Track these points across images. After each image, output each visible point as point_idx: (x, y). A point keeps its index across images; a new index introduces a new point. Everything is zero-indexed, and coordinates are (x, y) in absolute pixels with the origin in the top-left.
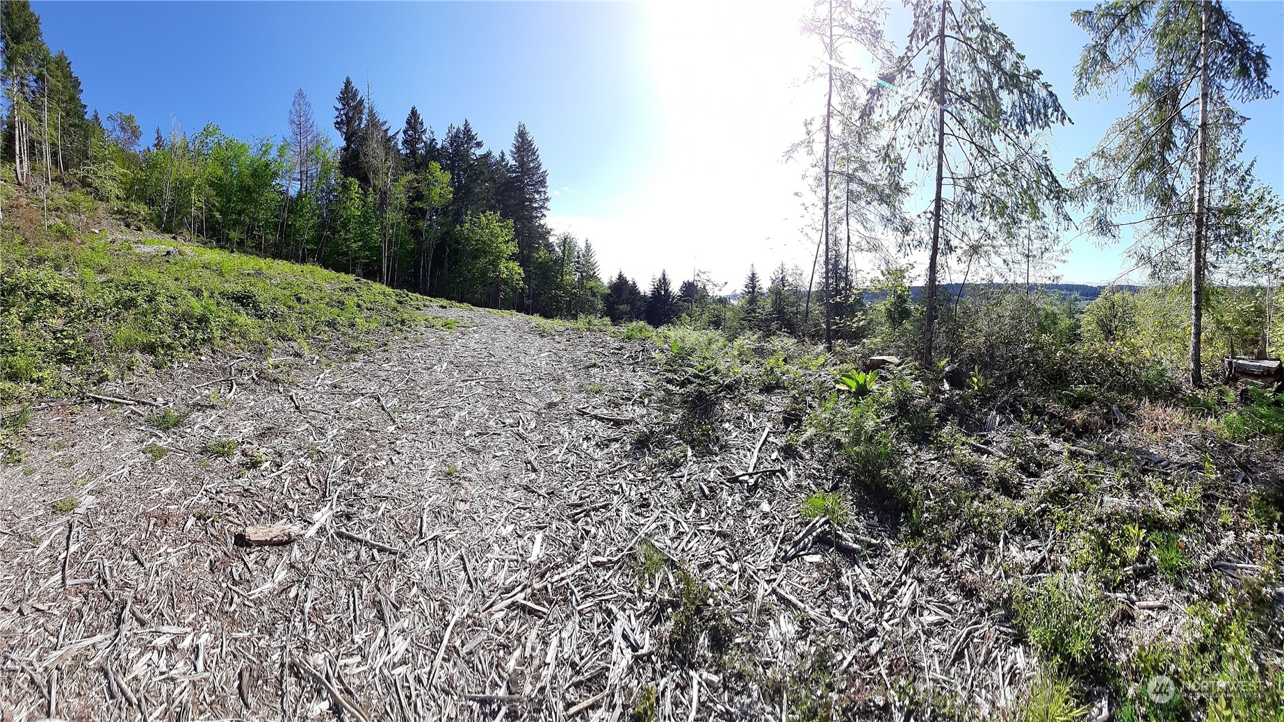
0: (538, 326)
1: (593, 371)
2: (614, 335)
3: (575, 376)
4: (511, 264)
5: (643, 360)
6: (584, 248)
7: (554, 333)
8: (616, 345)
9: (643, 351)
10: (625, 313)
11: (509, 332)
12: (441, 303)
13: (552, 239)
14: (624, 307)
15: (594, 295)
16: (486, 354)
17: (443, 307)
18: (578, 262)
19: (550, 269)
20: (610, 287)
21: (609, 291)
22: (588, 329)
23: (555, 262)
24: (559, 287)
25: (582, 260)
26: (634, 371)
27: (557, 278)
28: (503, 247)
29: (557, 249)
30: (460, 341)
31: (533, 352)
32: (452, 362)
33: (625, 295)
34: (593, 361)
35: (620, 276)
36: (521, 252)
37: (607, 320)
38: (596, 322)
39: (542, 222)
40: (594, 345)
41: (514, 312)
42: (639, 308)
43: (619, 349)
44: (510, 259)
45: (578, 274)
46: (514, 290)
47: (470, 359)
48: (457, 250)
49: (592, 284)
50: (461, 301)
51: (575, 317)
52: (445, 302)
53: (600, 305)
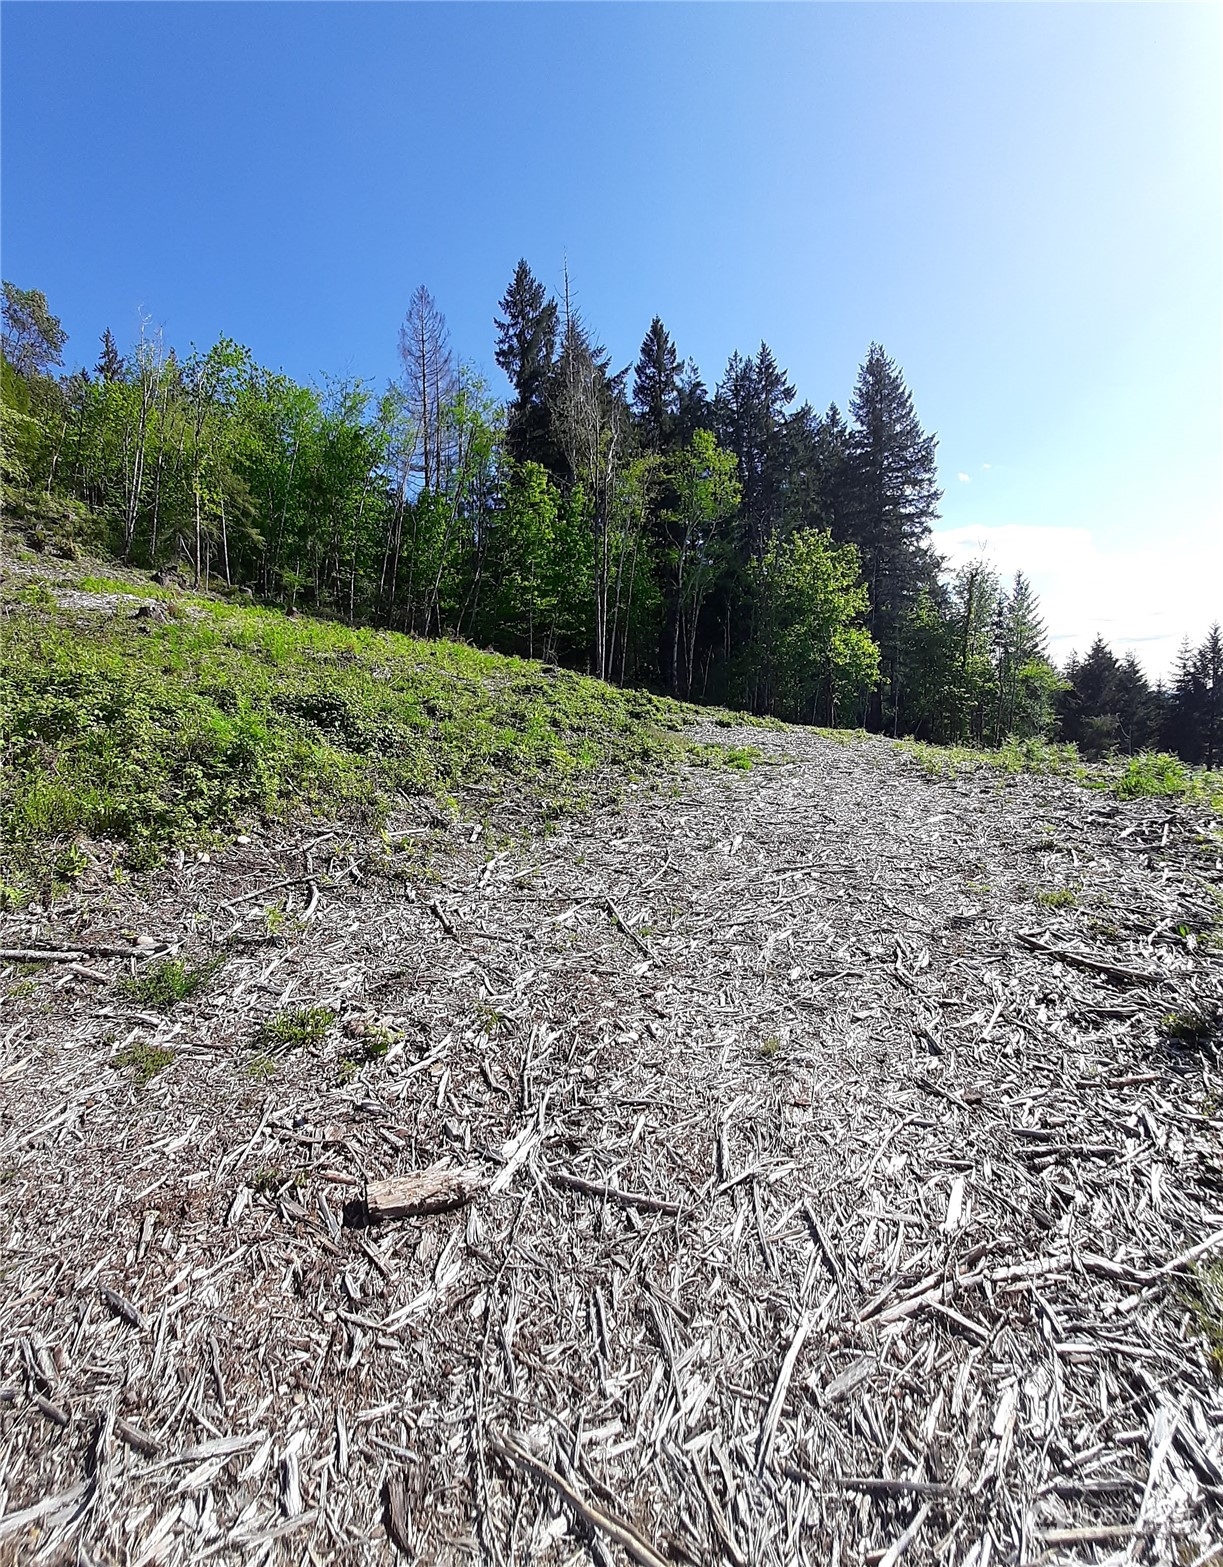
0: (918, 760)
1: (1048, 859)
2: (1089, 782)
3: (1007, 866)
4: (854, 635)
5: (1172, 845)
6: (1011, 594)
7: (953, 775)
8: (1098, 804)
9: (1171, 822)
10: (1108, 734)
11: (857, 773)
12: (718, 717)
13: (943, 579)
14: (1104, 721)
15: (1033, 694)
16: (816, 818)
17: (722, 724)
18: (998, 624)
19: (939, 642)
20: (1072, 677)
21: (1069, 685)
22: (1027, 769)
23: (950, 626)
24: (959, 679)
25: (1008, 621)
26: (1150, 867)
27: (953, 658)
28: (839, 600)
29: (954, 598)
30: (764, 792)
31: (910, 813)
32: (751, 835)
33: (1109, 692)
34: (1045, 838)
35: (1099, 651)
36: (876, 609)
37: (1071, 750)
38: (1045, 752)
39: (923, 545)
40: (1045, 802)
41: (863, 732)
42: (1142, 723)
43: (1109, 816)
44: (854, 622)
45: (999, 651)
46: (861, 687)
47: (788, 829)
48: (747, 608)
49: (1028, 670)
50: (759, 712)
51: (993, 742)
52: (725, 715)
53: (1047, 717)
